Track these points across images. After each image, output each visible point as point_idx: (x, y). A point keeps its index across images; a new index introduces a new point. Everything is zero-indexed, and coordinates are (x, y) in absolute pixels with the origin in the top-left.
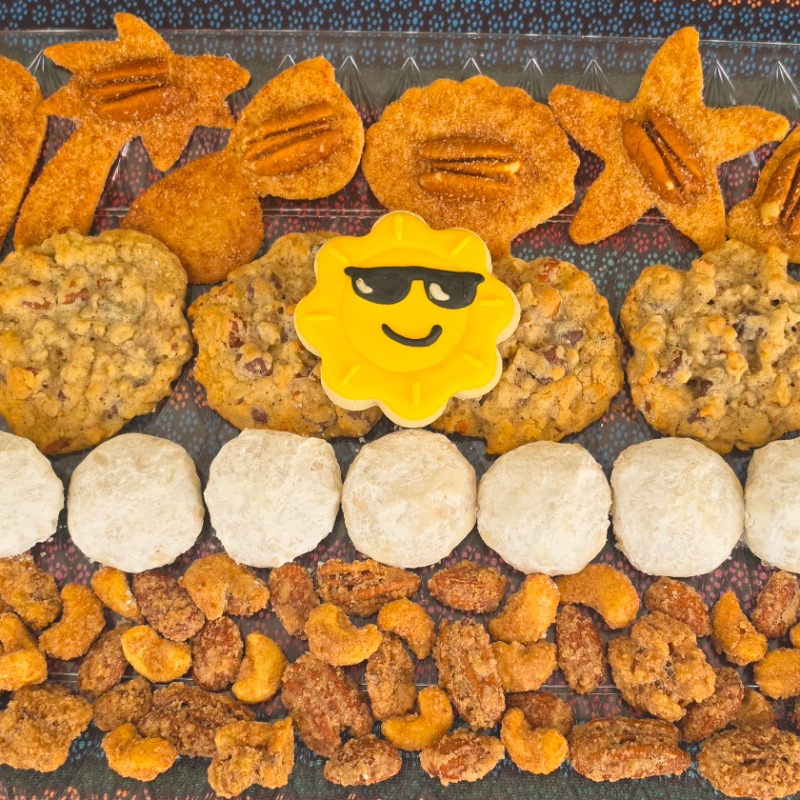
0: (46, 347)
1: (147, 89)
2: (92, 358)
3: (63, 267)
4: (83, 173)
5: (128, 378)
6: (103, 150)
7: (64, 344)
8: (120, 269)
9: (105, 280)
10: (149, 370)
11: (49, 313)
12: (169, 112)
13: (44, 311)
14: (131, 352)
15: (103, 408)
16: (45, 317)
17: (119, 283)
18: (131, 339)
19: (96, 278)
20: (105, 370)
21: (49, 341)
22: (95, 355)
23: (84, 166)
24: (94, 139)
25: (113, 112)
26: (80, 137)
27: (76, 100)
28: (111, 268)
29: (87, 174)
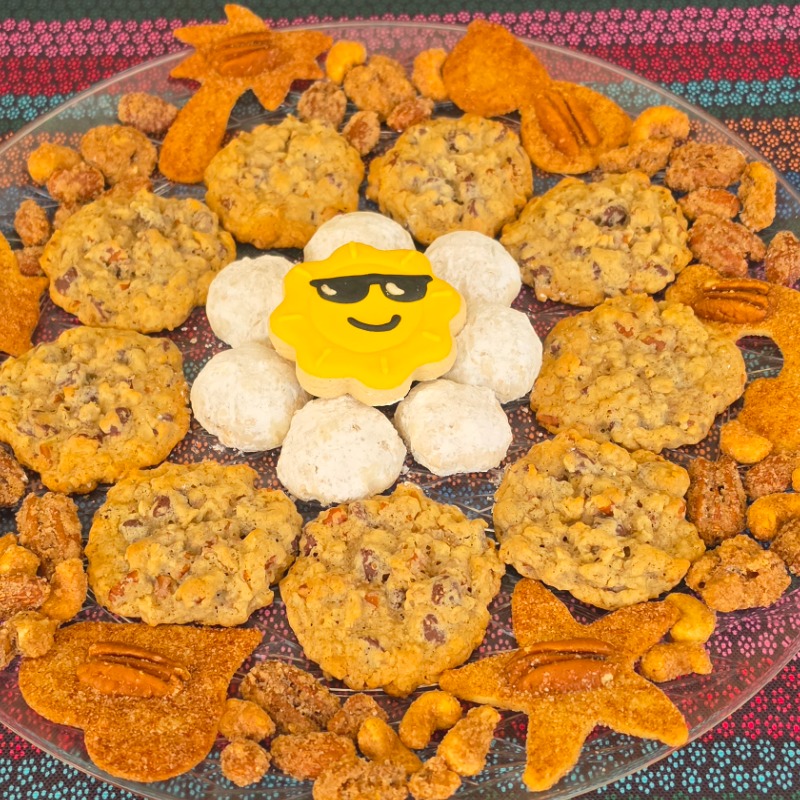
0: (604, 357)
1: (257, 50)
2: (628, 384)
3: (662, 321)
4: (210, 114)
5: (641, 416)
6: (225, 97)
7: (619, 364)
8: (701, 350)
9: (683, 349)
10: (659, 422)
11: (627, 341)
12: (274, 68)
13: (622, 337)
14: (657, 401)
15: (605, 419)
16: (621, 341)
17: (691, 358)
18: (665, 395)
19: (678, 344)
20: (630, 397)
21: (609, 356)
22: (632, 385)
23: (211, 109)
24: (217, 90)
25: (232, 68)
26: (206, 89)
27: (202, 65)
28: (695, 345)
29: (213, 114)
